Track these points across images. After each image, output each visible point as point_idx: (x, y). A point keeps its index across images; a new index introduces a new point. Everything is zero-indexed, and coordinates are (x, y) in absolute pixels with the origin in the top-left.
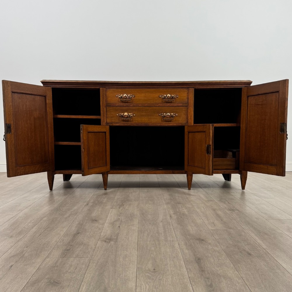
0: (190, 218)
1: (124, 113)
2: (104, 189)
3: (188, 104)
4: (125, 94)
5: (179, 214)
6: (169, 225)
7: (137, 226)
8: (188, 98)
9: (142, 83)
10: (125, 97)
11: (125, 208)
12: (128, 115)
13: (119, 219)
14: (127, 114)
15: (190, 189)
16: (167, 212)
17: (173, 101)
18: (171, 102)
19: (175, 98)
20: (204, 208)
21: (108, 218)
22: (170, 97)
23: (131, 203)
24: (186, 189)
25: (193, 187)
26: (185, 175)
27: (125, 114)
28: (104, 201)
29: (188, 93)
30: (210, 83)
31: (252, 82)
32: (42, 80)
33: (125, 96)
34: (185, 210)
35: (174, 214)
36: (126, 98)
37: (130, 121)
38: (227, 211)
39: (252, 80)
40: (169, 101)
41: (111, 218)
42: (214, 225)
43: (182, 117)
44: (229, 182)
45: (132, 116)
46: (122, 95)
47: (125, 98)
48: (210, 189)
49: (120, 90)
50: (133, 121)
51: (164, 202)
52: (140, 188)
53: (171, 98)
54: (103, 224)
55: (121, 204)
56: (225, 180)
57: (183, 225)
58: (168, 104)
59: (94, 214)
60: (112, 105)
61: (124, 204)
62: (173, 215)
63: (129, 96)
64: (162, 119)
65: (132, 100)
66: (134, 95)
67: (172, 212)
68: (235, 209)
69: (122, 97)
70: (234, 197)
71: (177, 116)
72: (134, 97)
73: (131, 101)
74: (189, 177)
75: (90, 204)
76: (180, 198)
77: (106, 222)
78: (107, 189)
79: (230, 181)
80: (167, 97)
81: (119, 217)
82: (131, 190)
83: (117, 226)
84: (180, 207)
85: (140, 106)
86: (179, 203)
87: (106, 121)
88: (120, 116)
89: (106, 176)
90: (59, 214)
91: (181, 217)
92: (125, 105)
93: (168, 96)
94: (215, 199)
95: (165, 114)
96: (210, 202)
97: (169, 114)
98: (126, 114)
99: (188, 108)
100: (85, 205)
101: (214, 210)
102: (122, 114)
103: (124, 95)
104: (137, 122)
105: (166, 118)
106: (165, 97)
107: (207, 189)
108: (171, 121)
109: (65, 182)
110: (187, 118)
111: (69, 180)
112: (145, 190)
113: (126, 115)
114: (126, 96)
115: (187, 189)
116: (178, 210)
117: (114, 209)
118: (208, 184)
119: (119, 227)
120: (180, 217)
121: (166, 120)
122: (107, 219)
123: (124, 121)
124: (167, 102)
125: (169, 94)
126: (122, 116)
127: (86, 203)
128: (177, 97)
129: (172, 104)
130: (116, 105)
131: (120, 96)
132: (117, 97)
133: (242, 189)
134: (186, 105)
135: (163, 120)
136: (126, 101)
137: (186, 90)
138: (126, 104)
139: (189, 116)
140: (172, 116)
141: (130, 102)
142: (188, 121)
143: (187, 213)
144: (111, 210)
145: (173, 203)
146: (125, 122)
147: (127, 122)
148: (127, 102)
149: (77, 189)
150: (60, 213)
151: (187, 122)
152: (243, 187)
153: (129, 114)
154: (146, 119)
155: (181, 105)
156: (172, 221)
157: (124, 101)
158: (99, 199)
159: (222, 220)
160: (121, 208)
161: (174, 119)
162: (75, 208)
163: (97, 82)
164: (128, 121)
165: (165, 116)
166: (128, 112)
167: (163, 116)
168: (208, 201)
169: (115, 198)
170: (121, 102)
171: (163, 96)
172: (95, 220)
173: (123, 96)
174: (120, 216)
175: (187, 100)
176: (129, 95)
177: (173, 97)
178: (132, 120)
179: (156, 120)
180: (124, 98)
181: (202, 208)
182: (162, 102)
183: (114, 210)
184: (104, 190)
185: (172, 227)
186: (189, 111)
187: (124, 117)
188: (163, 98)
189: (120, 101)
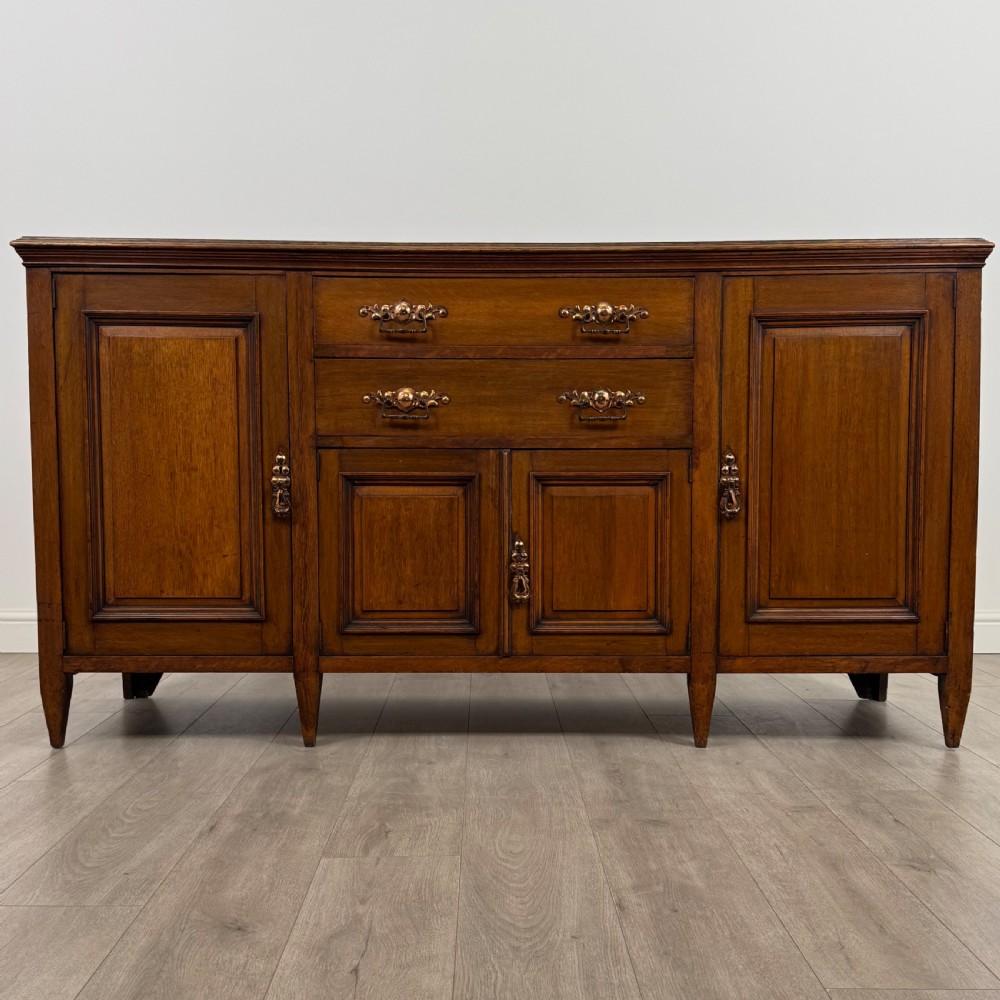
0: (722, 916)
1: (396, 388)
2: (301, 740)
3: (694, 349)
4: (404, 304)
5: (660, 888)
6: (617, 961)
7: (449, 968)
8: (694, 322)
9: (481, 253)
10: (403, 318)
11: (393, 851)
12: (414, 399)
13: (358, 919)
14: (411, 397)
15: (705, 746)
16: (602, 877)
17: (624, 336)
18: (616, 341)
19: (632, 319)
20: (784, 851)
21: (304, 914)
22: (612, 316)
23: (426, 820)
24: (684, 744)
25: (716, 734)
26: (682, 678)
27: (401, 396)
28: (294, 807)
29: (693, 299)
30: (795, 249)
31: (993, 247)
32: (16, 235)
33: (403, 312)
34: (691, 867)
35: (636, 888)
36: (406, 322)
37: (425, 427)
38: (896, 870)
39: (989, 238)
40: (606, 335)
41: (321, 914)
42: (847, 959)
43: (666, 410)
44: (876, 705)
45: (432, 406)
46: (386, 307)
47: (400, 322)
48: (795, 742)
49: (377, 284)
50: (437, 425)
51: (583, 814)
52: (472, 738)
53: (616, 321)
54: (276, 952)
55: (377, 824)
56: (860, 695)
57: (687, 961)
58: (603, 350)
59: (237, 890)
60: (343, 354)
61: (389, 826)
62: (632, 899)
63: (422, 310)
64: (572, 417)
65: (433, 331)
66: (444, 308)
67: (625, 880)
68: (932, 856)
69: (386, 316)
70: (915, 788)
71: (644, 402)
72: (444, 315)
73: (430, 333)
74: (699, 685)
75: (228, 827)
76: (660, 795)
77: (293, 939)
78: (318, 739)
79: (884, 699)
80: (597, 316)
81: (361, 909)
82: (430, 745)
83: (347, 966)
84: (665, 845)
85: (470, 356)
86: (656, 823)
87: (311, 428)
88: (380, 405)
89: (312, 679)
90: (66, 883)
91: (676, 911)
92: (401, 355)
93: (599, 310)
94: (827, 802)
95: (586, 394)
96: (806, 815)
97: (606, 395)
98: (405, 393)
99: (692, 368)
100: (201, 835)
101: (834, 864)
102: (386, 394)
103: (398, 309)
104: (455, 431)
105: (589, 411)
106: (588, 317)
107: (782, 741)
108: (613, 427)
109: (130, 701)
110: (690, 414)
111: (151, 692)
112: (495, 746)
113: (405, 400)
114: (408, 310)
115: (690, 744)
116: (653, 866)
117: (341, 856)
118: (782, 718)
119: (356, 971)
120: (666, 912)
121: (591, 423)
122: (299, 920)
123: (394, 426)
124: (595, 340)
125: (604, 301)
126: (389, 403)
127: (204, 822)
128: (644, 317)
129: (618, 350)
130: (361, 354)
131: (378, 310)
132: (365, 315)
133: (948, 744)
134: (686, 354)
135: (577, 420)
136: (406, 335)
137: (683, 284)
138: (408, 346)
139: (698, 401)
140: (619, 405)
141: (424, 341)
142: (695, 425)
143: (699, 883)
144: (324, 861)
145: (629, 824)
146: (399, 432)
147: (409, 432)
148: (412, 340)
149: (180, 740)
150: (70, 877)
151: (691, 430)
152: (953, 737)
153: (419, 396)
154: (497, 419)
155: (660, 351)
156: (628, 933)
157: (399, 334)
158: (271, 800)
159: (882, 929)
160: (375, 852)
161: (629, 419)
162: (151, 849)
163: (272, 246)
164: (415, 426)
165: (586, 405)
166: (416, 388)
167: (575, 405)
168: (798, 810)
169: (352, 791)
170: (382, 339)
171: (577, 311)
172: (234, 928)
173: (392, 309)
174: (363, 902)
175: (688, 329)
176: (420, 307)
177: (623, 317)
178: (432, 420)
179: (545, 422)
180: (396, 320)
181: (775, 856)
182: (574, 337)
183: (337, 860)
184: (304, 748)
185: (629, 976)
186: (699, 381)
187: (396, 408)
188: (577, 319)
189: (377, 333)
